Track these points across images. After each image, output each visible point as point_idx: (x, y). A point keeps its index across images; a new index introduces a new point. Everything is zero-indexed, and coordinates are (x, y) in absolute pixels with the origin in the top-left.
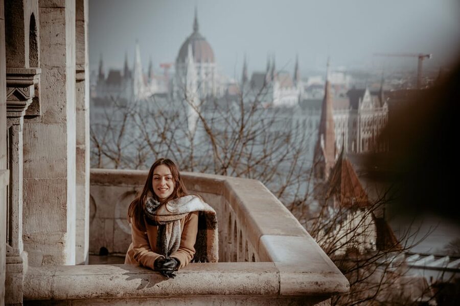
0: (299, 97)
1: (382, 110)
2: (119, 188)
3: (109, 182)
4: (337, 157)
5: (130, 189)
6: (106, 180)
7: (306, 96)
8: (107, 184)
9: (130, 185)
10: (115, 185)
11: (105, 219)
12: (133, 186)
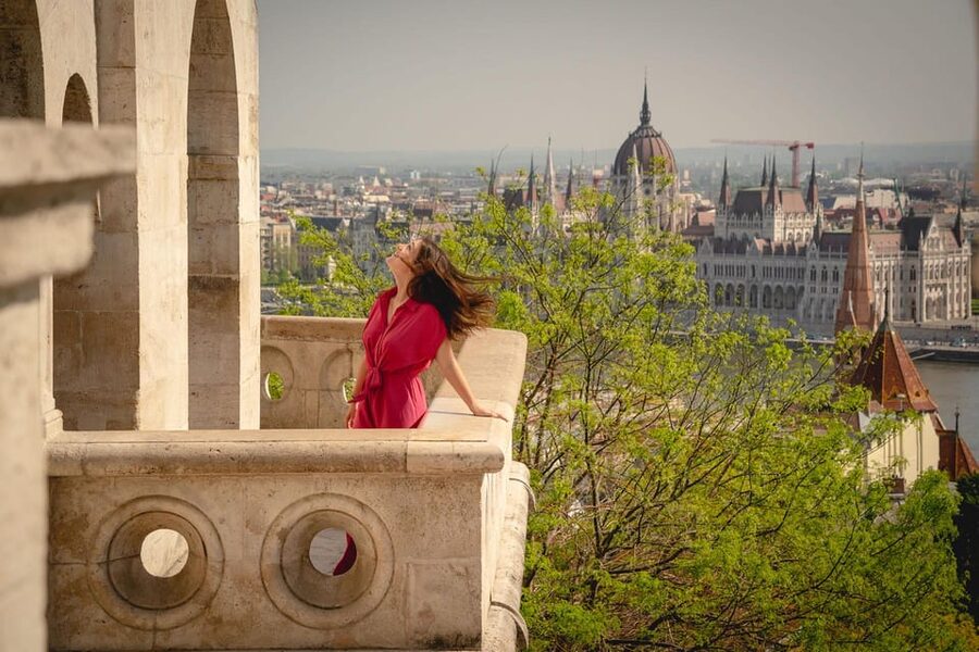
0: (816, 228)
1: (960, 252)
2: (326, 344)
3: (312, 336)
4: (876, 328)
5: (342, 346)
6: (307, 332)
7: (827, 227)
8: (309, 338)
9: (341, 341)
10: (319, 340)
11: (306, 390)
12: (346, 341)
